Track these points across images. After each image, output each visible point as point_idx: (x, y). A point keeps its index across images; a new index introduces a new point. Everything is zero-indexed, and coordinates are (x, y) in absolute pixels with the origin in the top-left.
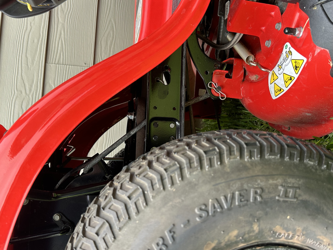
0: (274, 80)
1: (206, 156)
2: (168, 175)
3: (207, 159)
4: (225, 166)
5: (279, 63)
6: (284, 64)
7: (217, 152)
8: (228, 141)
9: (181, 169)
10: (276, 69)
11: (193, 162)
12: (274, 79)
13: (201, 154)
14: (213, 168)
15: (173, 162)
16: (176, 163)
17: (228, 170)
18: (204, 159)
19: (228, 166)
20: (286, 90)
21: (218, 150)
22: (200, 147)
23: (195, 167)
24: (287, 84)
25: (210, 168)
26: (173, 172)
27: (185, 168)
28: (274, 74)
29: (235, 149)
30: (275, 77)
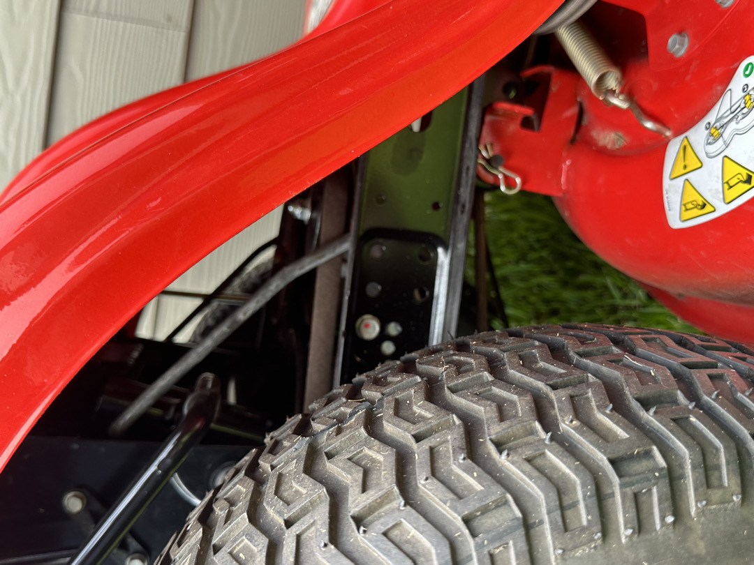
0: (687, 170)
1: (622, 486)
2: (479, 547)
3: (624, 496)
4: (689, 530)
5: (711, 117)
6: (733, 126)
7: (661, 470)
8: (693, 419)
9: (528, 526)
10: (698, 134)
11: (575, 505)
12: (685, 167)
13: (600, 468)
14: (644, 536)
15: (498, 491)
16: (509, 497)
17: (701, 548)
18: (613, 495)
19: (699, 530)
20: (723, 209)
21: (662, 462)
22: (595, 437)
23: (583, 529)
24: (731, 194)
25: (635, 538)
26: (500, 537)
27: (541, 522)
28: (689, 149)
29: (723, 460)
30: (693, 163)
